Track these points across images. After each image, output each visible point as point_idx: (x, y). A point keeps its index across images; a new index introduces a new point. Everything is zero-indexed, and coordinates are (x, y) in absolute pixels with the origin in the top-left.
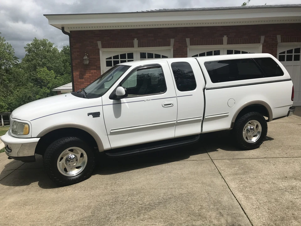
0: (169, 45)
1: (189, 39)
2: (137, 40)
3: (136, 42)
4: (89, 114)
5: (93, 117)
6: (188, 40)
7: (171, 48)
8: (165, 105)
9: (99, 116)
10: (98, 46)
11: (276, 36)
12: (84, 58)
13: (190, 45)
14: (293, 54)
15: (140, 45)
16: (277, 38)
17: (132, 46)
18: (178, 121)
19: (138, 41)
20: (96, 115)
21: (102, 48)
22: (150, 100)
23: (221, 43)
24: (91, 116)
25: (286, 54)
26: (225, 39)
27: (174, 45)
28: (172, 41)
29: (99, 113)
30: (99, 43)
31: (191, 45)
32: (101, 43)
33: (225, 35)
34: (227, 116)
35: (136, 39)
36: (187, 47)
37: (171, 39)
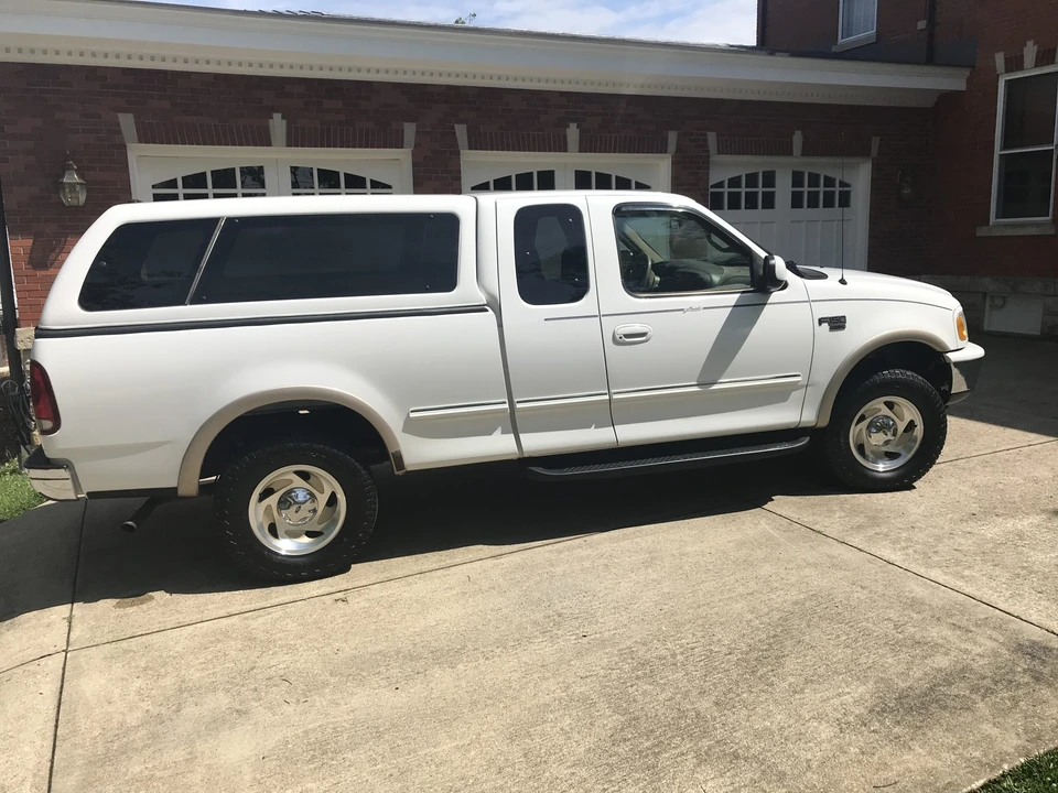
1: (464, 127)
2: (284, 121)
3: (278, 124)
6: (461, 131)
7: (404, 156)
10: (119, 132)
11: (706, 135)
12: (65, 180)
13: (467, 147)
14: (743, 190)
15: (293, 140)
16: (706, 140)
17: (264, 140)
19: (288, 123)
21: (140, 142)
23: (561, 146)
25: (726, 190)
26: (573, 132)
27: (417, 145)
28: (410, 130)
31: (471, 148)
32: (137, 123)
33: (574, 122)
35: (277, 117)
36: (458, 153)
37: (406, 125)
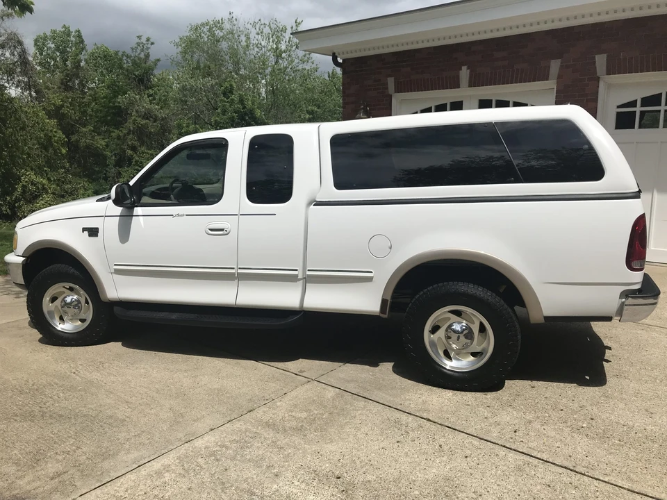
0: (544, 77)
1: (604, 56)
2: (469, 71)
3: (464, 73)
4: (84, 230)
5: (90, 235)
6: (601, 61)
8: (211, 230)
9: (97, 236)
10: (387, 88)
13: (605, 72)
15: (473, 83)
17: (456, 84)
18: (240, 271)
19: (471, 72)
20: (93, 232)
21: (396, 92)
22: (183, 215)
24: (86, 233)
27: (560, 77)
28: (555, 66)
29: (97, 229)
30: (391, 82)
31: (608, 73)
32: (395, 82)
34: (370, 279)
35: (464, 68)
36: (598, 79)
37: (553, 61)
